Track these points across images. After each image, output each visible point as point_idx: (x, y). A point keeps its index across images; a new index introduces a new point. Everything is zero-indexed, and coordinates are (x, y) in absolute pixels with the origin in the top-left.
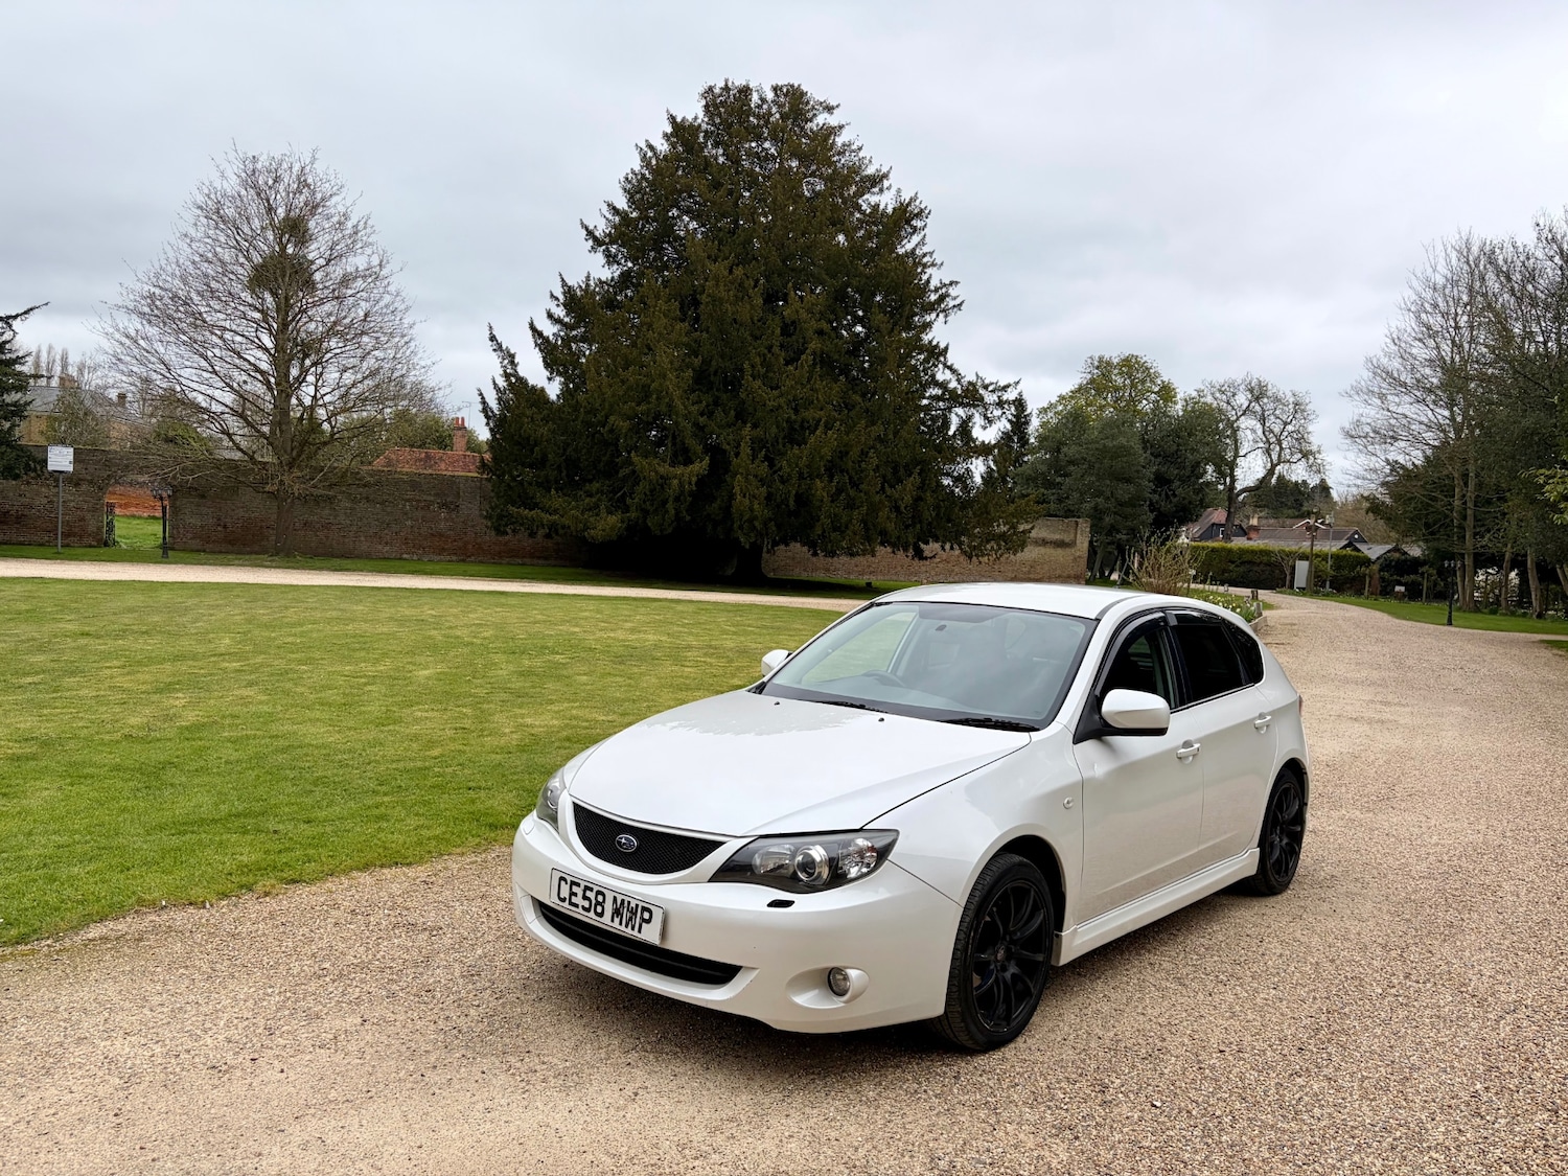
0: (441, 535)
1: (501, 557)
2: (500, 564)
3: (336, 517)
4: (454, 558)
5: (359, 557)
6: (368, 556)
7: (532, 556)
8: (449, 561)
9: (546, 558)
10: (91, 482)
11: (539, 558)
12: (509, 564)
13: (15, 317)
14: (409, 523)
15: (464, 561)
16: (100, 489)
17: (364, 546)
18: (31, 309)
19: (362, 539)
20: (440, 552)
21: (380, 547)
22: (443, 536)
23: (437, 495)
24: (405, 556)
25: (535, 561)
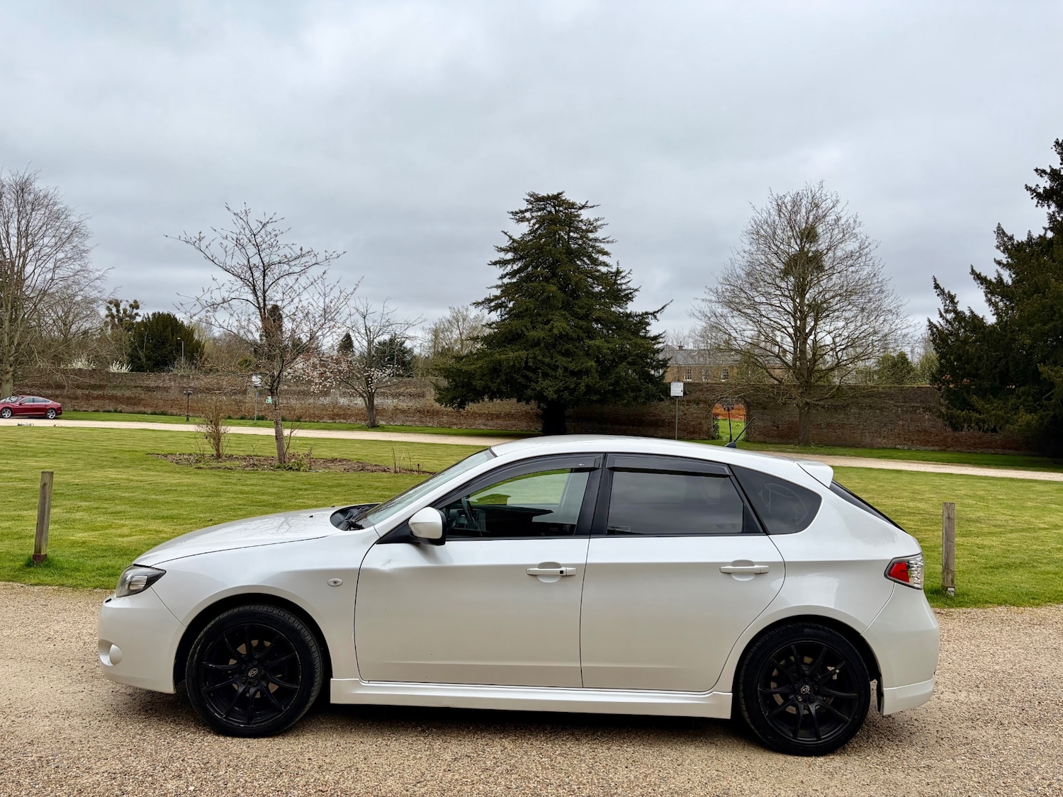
0: (925, 431)
1: (975, 448)
2: (975, 453)
3: (848, 419)
4: (937, 448)
5: (863, 447)
6: (871, 447)
7: (1004, 447)
8: (932, 450)
9: (1017, 449)
10: (705, 402)
11: (1010, 449)
12: (982, 453)
13: (657, 312)
14: (901, 423)
15: (944, 450)
16: (710, 406)
17: (868, 440)
18: (665, 306)
19: (867, 434)
20: (926, 443)
21: (879, 440)
22: (927, 432)
23: (921, 402)
24: (898, 446)
25: (1007, 451)
